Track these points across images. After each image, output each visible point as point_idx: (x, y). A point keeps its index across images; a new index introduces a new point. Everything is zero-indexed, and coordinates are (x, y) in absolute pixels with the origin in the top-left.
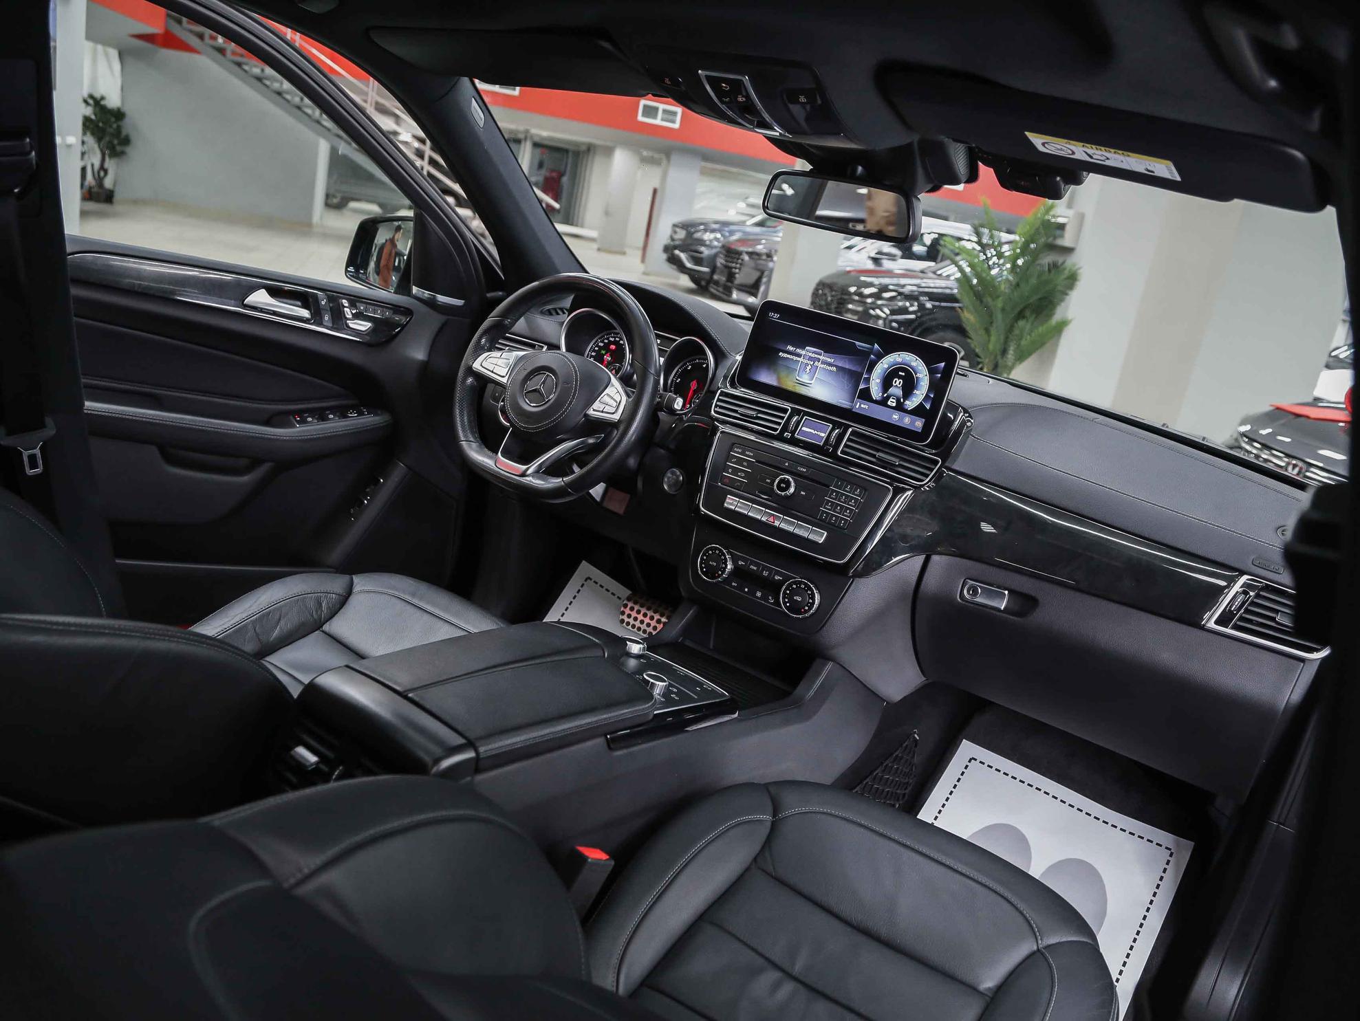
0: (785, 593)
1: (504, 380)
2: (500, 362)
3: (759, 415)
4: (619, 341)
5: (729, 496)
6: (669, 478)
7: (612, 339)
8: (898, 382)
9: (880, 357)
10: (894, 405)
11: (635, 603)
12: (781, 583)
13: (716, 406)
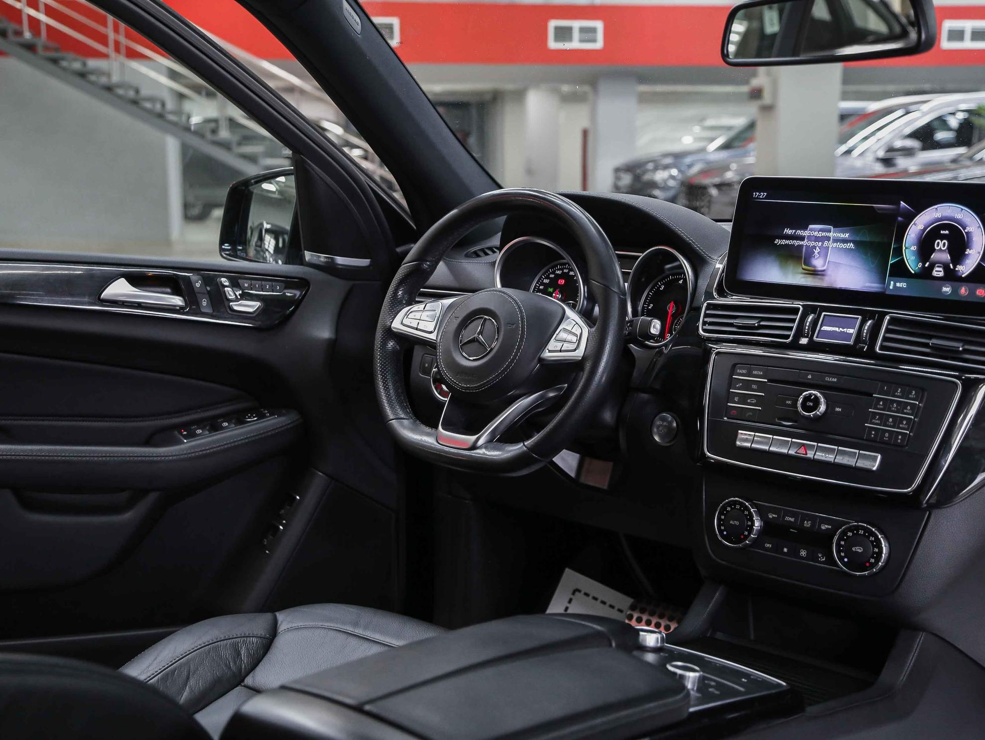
0: (838, 545)
1: (433, 336)
2: (425, 316)
3: (762, 323)
4: (569, 272)
5: (740, 431)
6: (658, 427)
7: (559, 272)
8: (941, 244)
9: (910, 218)
10: (941, 274)
11: (643, 611)
12: (830, 535)
13: (704, 323)
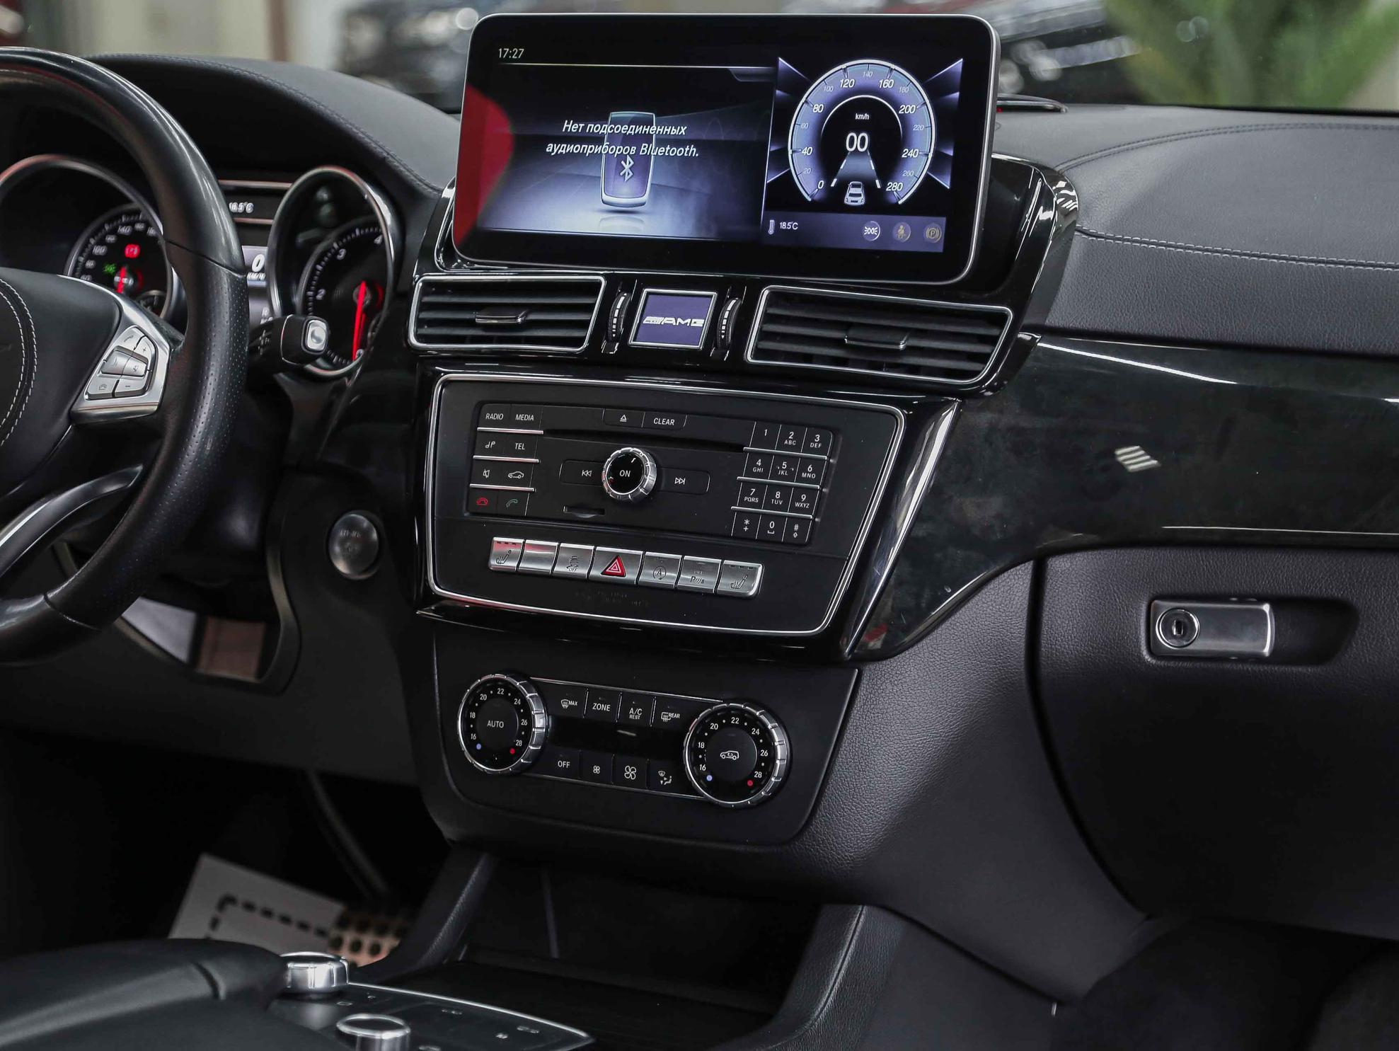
0: (694, 751)
3: (532, 317)
4: (146, 230)
5: (496, 539)
6: (343, 542)
7: (124, 230)
8: (857, 142)
9: (798, 89)
10: (861, 201)
11: (362, 927)
12: (676, 732)
13: (420, 323)
